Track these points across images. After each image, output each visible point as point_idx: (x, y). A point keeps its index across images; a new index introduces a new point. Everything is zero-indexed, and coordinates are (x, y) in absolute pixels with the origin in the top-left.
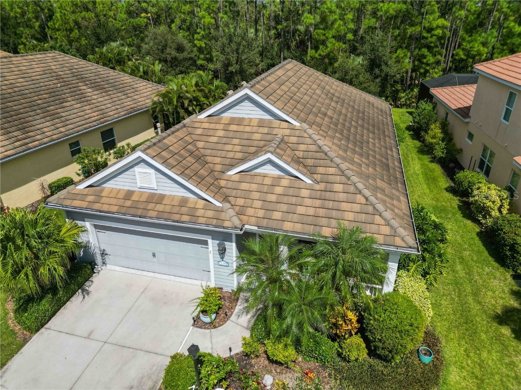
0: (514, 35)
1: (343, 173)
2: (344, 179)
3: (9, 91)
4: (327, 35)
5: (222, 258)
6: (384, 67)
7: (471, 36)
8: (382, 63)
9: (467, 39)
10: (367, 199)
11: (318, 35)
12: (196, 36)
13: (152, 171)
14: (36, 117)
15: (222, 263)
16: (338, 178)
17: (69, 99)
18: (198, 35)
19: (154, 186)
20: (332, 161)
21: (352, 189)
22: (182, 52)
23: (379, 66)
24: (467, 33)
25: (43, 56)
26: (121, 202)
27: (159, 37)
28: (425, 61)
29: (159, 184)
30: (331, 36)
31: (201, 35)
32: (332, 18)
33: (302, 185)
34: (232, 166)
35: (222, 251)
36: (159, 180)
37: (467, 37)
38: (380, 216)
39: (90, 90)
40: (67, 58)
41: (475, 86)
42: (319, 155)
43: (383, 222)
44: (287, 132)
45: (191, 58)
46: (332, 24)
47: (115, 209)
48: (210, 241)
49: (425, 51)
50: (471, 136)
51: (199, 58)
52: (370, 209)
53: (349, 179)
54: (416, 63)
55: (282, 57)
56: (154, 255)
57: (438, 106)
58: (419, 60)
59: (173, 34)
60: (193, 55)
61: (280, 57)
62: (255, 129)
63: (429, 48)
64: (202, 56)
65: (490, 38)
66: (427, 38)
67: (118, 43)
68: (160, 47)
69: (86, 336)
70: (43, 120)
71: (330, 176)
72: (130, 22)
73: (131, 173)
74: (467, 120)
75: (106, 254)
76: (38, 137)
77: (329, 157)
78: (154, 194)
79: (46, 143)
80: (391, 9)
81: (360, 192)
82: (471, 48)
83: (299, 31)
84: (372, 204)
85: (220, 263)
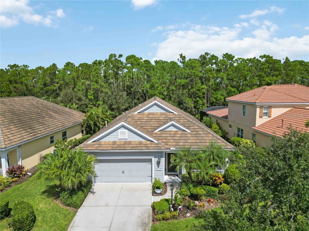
0: (232, 92)
1: (201, 128)
2: (202, 130)
3: (19, 112)
4: (155, 92)
5: (158, 167)
6: (184, 104)
7: (216, 92)
8: (183, 103)
9: (215, 94)
10: (213, 135)
11: (152, 92)
12: (88, 94)
13: (127, 131)
14: (35, 124)
15: (159, 169)
16: (200, 130)
17: (46, 117)
18: (89, 93)
19: (127, 137)
20: (195, 124)
21: (206, 133)
22: (81, 101)
23: (182, 104)
24: (214, 91)
25: (28, 98)
26: (112, 146)
27: (68, 94)
28: (199, 103)
29: (129, 136)
30: (157, 93)
31: (91, 93)
32: (156, 85)
33: (186, 133)
34: (156, 129)
35: (158, 163)
36: (129, 135)
37: (214, 92)
38: (219, 140)
39: (53, 114)
40: (38, 100)
41: (227, 109)
42: (189, 123)
43: (221, 142)
44: (174, 116)
45: (85, 104)
46: (157, 88)
47: (110, 148)
48: (153, 159)
49: (198, 99)
50: (230, 126)
51: (89, 103)
52: (215, 138)
53: (204, 129)
54: (195, 104)
55: (133, 103)
56: (123, 173)
57: (212, 118)
58: (196, 103)
59: (76, 92)
60: (86, 103)
61: (132, 103)
62: (160, 116)
63: (200, 98)
64: (91, 103)
65: (223, 93)
66: (198, 94)
67: (45, 97)
68: (69, 99)
69: (105, 205)
70: (38, 125)
71: (196, 129)
72: (47, 88)
73: (116, 133)
74: (227, 120)
75: (97, 176)
76: (39, 132)
77: (193, 123)
78: (126, 142)
79: (43, 135)
80: (182, 82)
81: (210, 133)
82: (217, 97)
83: (140, 92)
84: (215, 137)
85: (157, 170)
